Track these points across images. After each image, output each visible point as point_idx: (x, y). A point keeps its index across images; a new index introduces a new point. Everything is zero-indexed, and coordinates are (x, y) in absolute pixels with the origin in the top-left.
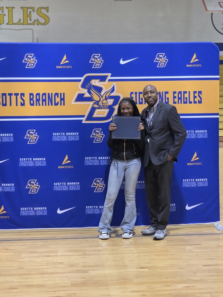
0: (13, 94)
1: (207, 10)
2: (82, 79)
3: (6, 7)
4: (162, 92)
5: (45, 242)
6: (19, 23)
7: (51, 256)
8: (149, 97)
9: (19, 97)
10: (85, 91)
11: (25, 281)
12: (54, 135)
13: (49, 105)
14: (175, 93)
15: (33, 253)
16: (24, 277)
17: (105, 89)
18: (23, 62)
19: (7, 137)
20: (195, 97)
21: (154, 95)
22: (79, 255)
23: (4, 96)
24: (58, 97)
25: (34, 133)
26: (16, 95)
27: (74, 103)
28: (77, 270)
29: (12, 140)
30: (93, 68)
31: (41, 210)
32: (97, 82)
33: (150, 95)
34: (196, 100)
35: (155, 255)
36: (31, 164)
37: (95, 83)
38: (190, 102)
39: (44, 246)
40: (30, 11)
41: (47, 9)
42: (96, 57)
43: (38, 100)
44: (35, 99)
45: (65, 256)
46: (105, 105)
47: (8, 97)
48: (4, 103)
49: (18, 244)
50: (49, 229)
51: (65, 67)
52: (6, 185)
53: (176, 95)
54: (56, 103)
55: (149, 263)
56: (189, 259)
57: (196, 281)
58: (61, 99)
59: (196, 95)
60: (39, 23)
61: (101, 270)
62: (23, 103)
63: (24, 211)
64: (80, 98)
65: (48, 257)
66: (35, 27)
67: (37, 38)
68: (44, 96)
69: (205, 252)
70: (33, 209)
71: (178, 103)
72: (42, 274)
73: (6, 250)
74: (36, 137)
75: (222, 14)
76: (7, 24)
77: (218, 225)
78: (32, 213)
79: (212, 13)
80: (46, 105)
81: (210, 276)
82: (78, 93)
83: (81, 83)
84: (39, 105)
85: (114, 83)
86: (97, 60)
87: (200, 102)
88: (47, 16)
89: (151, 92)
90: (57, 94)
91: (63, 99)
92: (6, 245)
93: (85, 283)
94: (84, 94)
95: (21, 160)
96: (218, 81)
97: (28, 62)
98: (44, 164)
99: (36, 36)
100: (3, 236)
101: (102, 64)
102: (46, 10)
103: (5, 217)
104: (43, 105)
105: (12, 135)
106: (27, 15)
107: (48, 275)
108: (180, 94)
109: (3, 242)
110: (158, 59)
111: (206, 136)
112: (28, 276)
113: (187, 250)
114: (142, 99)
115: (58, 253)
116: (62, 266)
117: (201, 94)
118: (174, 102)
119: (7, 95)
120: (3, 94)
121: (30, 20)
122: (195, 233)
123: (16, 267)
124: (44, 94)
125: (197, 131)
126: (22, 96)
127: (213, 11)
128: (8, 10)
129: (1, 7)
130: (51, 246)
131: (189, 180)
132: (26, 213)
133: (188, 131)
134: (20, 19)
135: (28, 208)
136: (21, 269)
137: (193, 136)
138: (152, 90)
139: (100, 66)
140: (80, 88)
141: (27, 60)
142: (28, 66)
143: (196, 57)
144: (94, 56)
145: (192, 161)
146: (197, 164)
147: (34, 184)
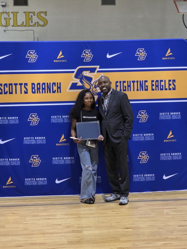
0: (18, 84)
1: (179, 12)
2: (75, 70)
3: (12, 12)
4: (142, 81)
6: (22, 25)
7: (51, 219)
9: (23, 86)
11: (29, 240)
12: (52, 118)
13: (48, 93)
14: (153, 81)
15: (35, 216)
16: (29, 236)
17: (94, 79)
18: (26, 57)
19: (14, 120)
20: (170, 85)
22: (74, 218)
23: (11, 86)
24: (55, 86)
25: (36, 117)
26: (21, 84)
27: (68, 91)
29: (17, 122)
30: (84, 61)
31: (42, 181)
34: (171, 87)
35: (138, 218)
36: (33, 142)
37: (86, 74)
38: (166, 89)
39: (45, 210)
40: (32, 15)
42: (87, 52)
43: (38, 89)
44: (36, 88)
45: (63, 218)
46: (95, 92)
47: (14, 87)
48: (11, 91)
49: (23, 209)
50: (49, 196)
51: (61, 61)
52: (12, 160)
53: (154, 83)
54: (54, 91)
55: (133, 224)
56: (167, 221)
57: (172, 239)
58: (58, 88)
59: (171, 83)
60: (39, 25)
61: (93, 230)
62: (26, 91)
63: (28, 181)
64: (74, 86)
65: (48, 220)
66: (36, 29)
67: (38, 38)
68: (44, 86)
69: (180, 215)
70: (36, 180)
71: (156, 90)
72: (44, 234)
73: (13, 214)
74: (37, 120)
76: (12, 26)
78: (35, 183)
79: (183, 15)
80: (45, 93)
81: (184, 234)
82: (72, 82)
83: (74, 74)
84: (40, 93)
85: (102, 74)
86: (88, 55)
87: (174, 89)
88: (46, 19)
89: (105, 82)
90: (54, 84)
91: (59, 88)
92: (13, 210)
93: (80, 242)
94: (77, 83)
95: (25, 139)
98: (44, 142)
99: (36, 35)
100: (11, 202)
101: (91, 58)
102: (45, 14)
103: (12, 187)
104: (42, 93)
105: (17, 118)
106: (29, 18)
107: (48, 235)
108: (157, 83)
109: (10, 207)
110: (139, 54)
111: (179, 117)
112: (32, 236)
113: (165, 213)
114: (125, 87)
115: (57, 216)
116: (60, 227)
117: (175, 82)
118: (153, 90)
119: (13, 84)
120: (10, 84)
121: (32, 23)
122: (171, 198)
123: (21, 229)
124: (44, 84)
125: (172, 113)
126: (26, 86)
127: (184, 13)
128: (13, 14)
129: (8, 12)
130: (50, 211)
131: (165, 154)
132: (30, 183)
133: (165, 114)
134: (23, 22)
135: (31, 179)
136: (26, 230)
137: (169, 118)
138: (105, 80)
139: (90, 60)
140: (74, 79)
141: (29, 56)
142: (30, 61)
143: (170, 51)
144: (85, 51)
145: (168, 138)
146: (172, 141)
147: (36, 159)
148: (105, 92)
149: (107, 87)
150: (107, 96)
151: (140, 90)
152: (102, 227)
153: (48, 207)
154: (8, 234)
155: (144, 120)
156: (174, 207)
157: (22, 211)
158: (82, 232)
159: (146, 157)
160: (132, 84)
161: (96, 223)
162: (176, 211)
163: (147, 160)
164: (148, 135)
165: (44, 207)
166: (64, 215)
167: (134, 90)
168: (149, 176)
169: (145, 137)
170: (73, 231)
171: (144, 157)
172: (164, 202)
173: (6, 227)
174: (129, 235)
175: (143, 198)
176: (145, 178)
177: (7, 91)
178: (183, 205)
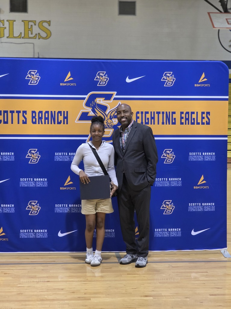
0: (15, 112)
1: (214, 27)
2: (87, 97)
3: (7, 20)
4: (169, 112)
5: (45, 266)
6: (20, 37)
7: (51, 282)
8: (123, 117)
9: (21, 114)
10: (89, 110)
12: (56, 155)
13: (51, 123)
14: (182, 113)
15: (32, 277)
16: (24, 303)
17: (110, 108)
18: (26, 78)
19: (8, 156)
20: (203, 118)
21: (127, 114)
22: (81, 281)
23: (6, 114)
24: (61, 115)
25: (36, 153)
26: (18, 112)
27: (77, 122)
28: (79, 297)
29: (13, 159)
30: (98, 85)
31: (41, 233)
32: (102, 101)
33: (123, 115)
34: (204, 121)
35: (160, 283)
36: (32, 185)
37: (100, 101)
38: (198, 123)
39: (45, 271)
40: (32, 24)
41: (49, 23)
42: (101, 74)
43: (40, 118)
44: (37, 117)
45: (66, 281)
46: (110, 124)
47: (10, 114)
48: (6, 120)
49: (17, 268)
51: (70, 84)
52: (5, 206)
53: (183, 115)
54: (59, 121)
55: (153, 291)
56: (195, 288)
58: (64, 118)
59: (204, 115)
60: (41, 37)
61: (104, 297)
62: (25, 121)
63: (24, 233)
64: (84, 117)
65: (48, 283)
66: (37, 41)
67: (38, 53)
68: (47, 114)
69: (212, 280)
70: (33, 232)
71: (186, 124)
72: (42, 300)
73: (5, 274)
74: (37, 157)
75: (230, 31)
76: (7, 37)
77: (224, 251)
78: (32, 236)
79: (219, 30)
80: (48, 123)
81: (217, 306)
82: (82, 111)
83: (85, 101)
84: (42, 123)
85: (120, 102)
86: (102, 78)
87: (208, 123)
88: (49, 30)
89: (125, 112)
90: (60, 112)
91: (66, 118)
92: (5, 268)
94: (88, 113)
95: (21, 180)
96: (227, 102)
97: (31, 79)
98: (46, 185)
99: (37, 50)
100: (2, 259)
101: (107, 82)
102: (48, 24)
103: (4, 239)
104: (45, 123)
105: (13, 154)
106: (29, 29)
107: (48, 302)
108: (187, 115)
109: (1, 265)
110: (165, 78)
111: (214, 159)
112: (27, 303)
113: (193, 278)
114: (148, 119)
115: (59, 278)
116: (62, 292)
117: (209, 115)
118: (182, 123)
119: (9, 112)
120: (5, 112)
121: (32, 34)
122: (201, 259)
123: (15, 293)
124: (47, 112)
125: (205, 154)
126: (25, 114)
127: (220, 28)
128: (9, 23)
129: (2, 20)
130: (51, 271)
131: (195, 204)
132: (26, 235)
133: (195, 154)
134: (21, 33)
135: (28, 230)
136: (20, 295)
137: (201, 159)
138: (126, 109)
139: (105, 84)
140: (85, 108)
141: (30, 76)
142: (31, 83)
143: (204, 76)
144: (99, 73)
145: (198, 184)
146: (204, 187)
147: (34, 205)
148: (125, 125)
149: (126, 118)
150: (127, 129)
151: (166, 124)
152: (116, 294)
153: (48, 266)
155: (170, 160)
156: (205, 270)
157: (15, 270)
158: (90, 299)
159: (171, 207)
160: (156, 115)
161: (108, 289)
162: (207, 276)
163: (172, 210)
164: (174, 179)
165: (43, 266)
166: (68, 277)
167: (158, 124)
168: (174, 231)
169: (170, 182)
170: (79, 298)
171: (168, 207)
172: (192, 264)
174: (149, 305)
175: (166, 259)
176: (169, 233)
177: (1, 120)
178: (215, 268)
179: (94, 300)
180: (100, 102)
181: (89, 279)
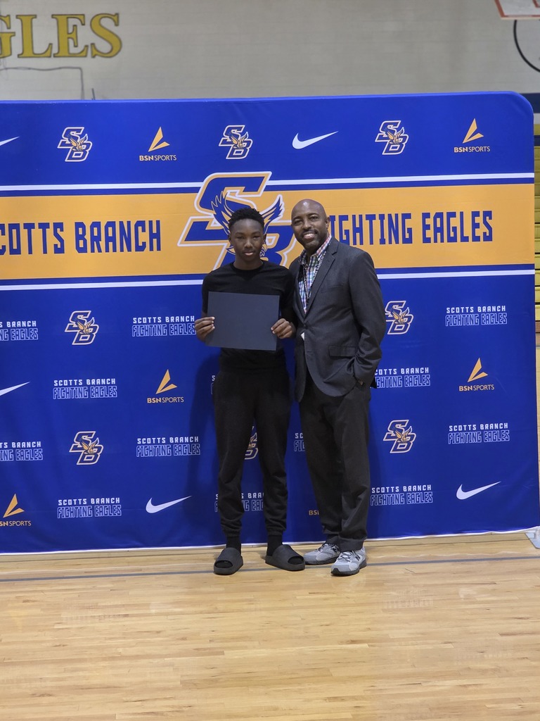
0: (37, 226)
1: (503, 15)
2: (202, 185)
3: (17, 16)
4: (397, 215)
5: (118, 581)
6: (48, 54)
7: (133, 616)
9: (50, 231)
10: (208, 216)
11: (71, 677)
12: (135, 322)
13: (122, 250)
14: (426, 216)
15: (89, 608)
16: (69, 666)
18: (59, 147)
19: (24, 329)
20: (475, 226)
21: (317, 223)
22: (201, 613)
23: (14, 231)
24: (144, 230)
25: (88, 320)
26: (44, 226)
27: (182, 245)
28: (197, 649)
29: (35, 336)
30: (227, 158)
31: (107, 505)
32: (237, 193)
33: (307, 225)
34: (479, 232)
35: (384, 610)
36: (82, 394)
37: (234, 195)
38: (465, 239)
39: (116, 591)
40: (75, 24)
41: (115, 18)
42: (235, 132)
43: (95, 239)
44: (88, 237)
45: (167, 614)
47: (24, 232)
48: (15, 247)
49: (53, 588)
51: (161, 157)
52: (21, 445)
53: (430, 221)
54: (140, 244)
55: (369, 629)
56: (468, 620)
57: (484, 672)
58: (152, 236)
59: (479, 220)
60: (97, 53)
61: (254, 647)
62: (59, 246)
63: (68, 508)
64: (198, 232)
65: (126, 619)
66: (88, 63)
67: (93, 90)
68: (110, 229)
69: (504, 601)
70: (89, 503)
71: (436, 241)
72: (113, 658)
73: (24, 602)
74: (92, 329)
76: (19, 56)
77: (535, 534)
78: (86, 513)
79: (516, 22)
80: (115, 250)
81: (518, 659)
82: (192, 219)
83: (199, 196)
84: (100, 250)
85: (280, 195)
86: (237, 141)
87: (488, 238)
88: (117, 36)
89: (311, 217)
90: (141, 224)
91: (155, 236)
92: (25, 590)
93: (216, 681)
94: (206, 223)
95: (56, 385)
96: (532, 186)
97: (71, 148)
98: (114, 393)
99: (89, 84)
100: (18, 568)
101: (248, 148)
102: (114, 21)
103: (22, 523)
104: (107, 250)
105: (34, 324)
106: (68, 34)
107: (126, 663)
108: (438, 220)
109: (16, 583)
110: (385, 136)
111: (504, 320)
112: (79, 666)
113: (462, 596)
114: (347, 232)
115: (151, 607)
116: (158, 639)
117: (490, 218)
118: (426, 240)
119: (22, 227)
120: (12, 226)
121: (76, 46)
122: (480, 555)
123: (48, 644)
124: (111, 224)
125: (482, 309)
126: (59, 230)
127: (516, 16)
128: (22, 21)
129: (5, 15)
130: (131, 593)
131: (463, 428)
132: (71, 512)
133: (461, 310)
134: (51, 44)
135: (75, 500)
136: (62, 647)
137: (473, 321)
138: (313, 212)
139: (244, 155)
140: (199, 211)
141: (68, 142)
142: (70, 158)
143: (476, 128)
144: (230, 129)
145: (470, 380)
146: (482, 388)
147: (89, 442)
149: (316, 232)
151: (390, 242)
152: (281, 639)
153: (125, 581)
154: (9, 659)
155: (401, 327)
156: (489, 579)
157: (49, 593)
158: (223, 653)
159: (408, 436)
160: (366, 223)
161: (264, 628)
163: (409, 444)
164: (412, 371)
165: (113, 582)
166: (171, 603)
167: (372, 243)
168: (417, 491)
169: (403, 377)
170: (198, 652)
171: (401, 436)
172: (459, 567)
173: (3, 641)
174: (359, 662)
175: (398, 556)
176: (405, 497)
177: (4, 247)
178: (515, 572)
179: (232, 655)
180: (232, 197)
181: (221, 607)
